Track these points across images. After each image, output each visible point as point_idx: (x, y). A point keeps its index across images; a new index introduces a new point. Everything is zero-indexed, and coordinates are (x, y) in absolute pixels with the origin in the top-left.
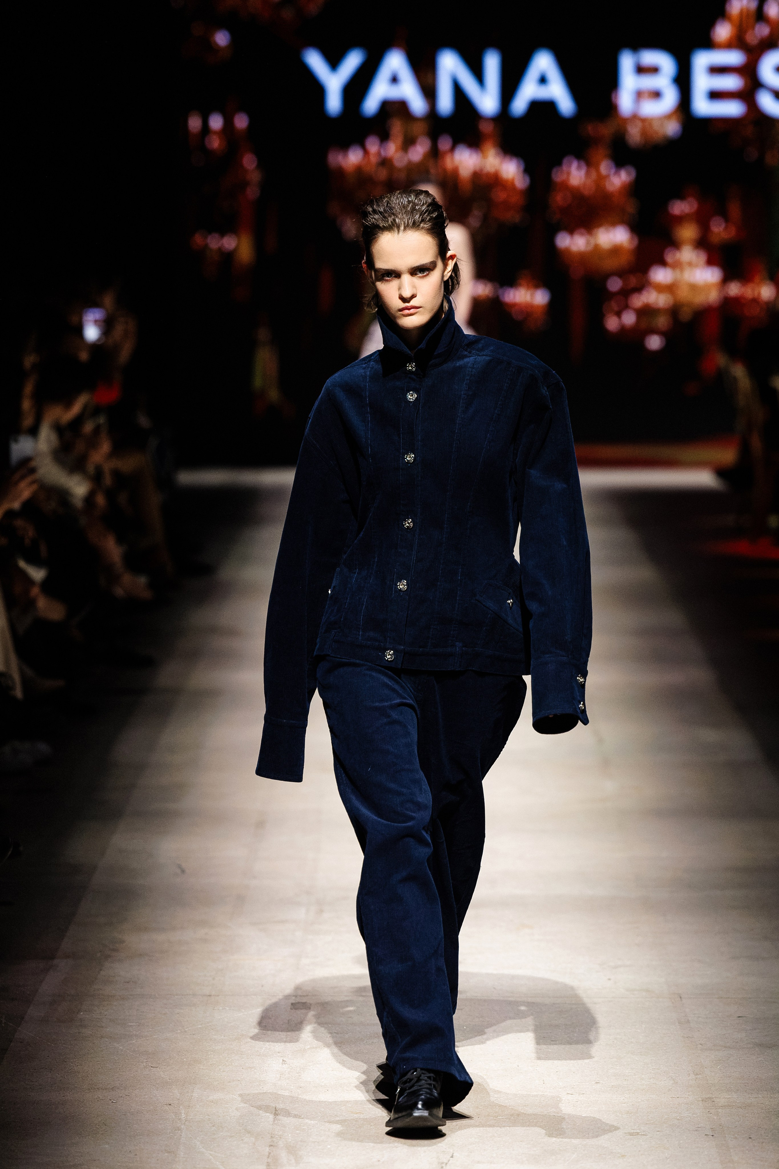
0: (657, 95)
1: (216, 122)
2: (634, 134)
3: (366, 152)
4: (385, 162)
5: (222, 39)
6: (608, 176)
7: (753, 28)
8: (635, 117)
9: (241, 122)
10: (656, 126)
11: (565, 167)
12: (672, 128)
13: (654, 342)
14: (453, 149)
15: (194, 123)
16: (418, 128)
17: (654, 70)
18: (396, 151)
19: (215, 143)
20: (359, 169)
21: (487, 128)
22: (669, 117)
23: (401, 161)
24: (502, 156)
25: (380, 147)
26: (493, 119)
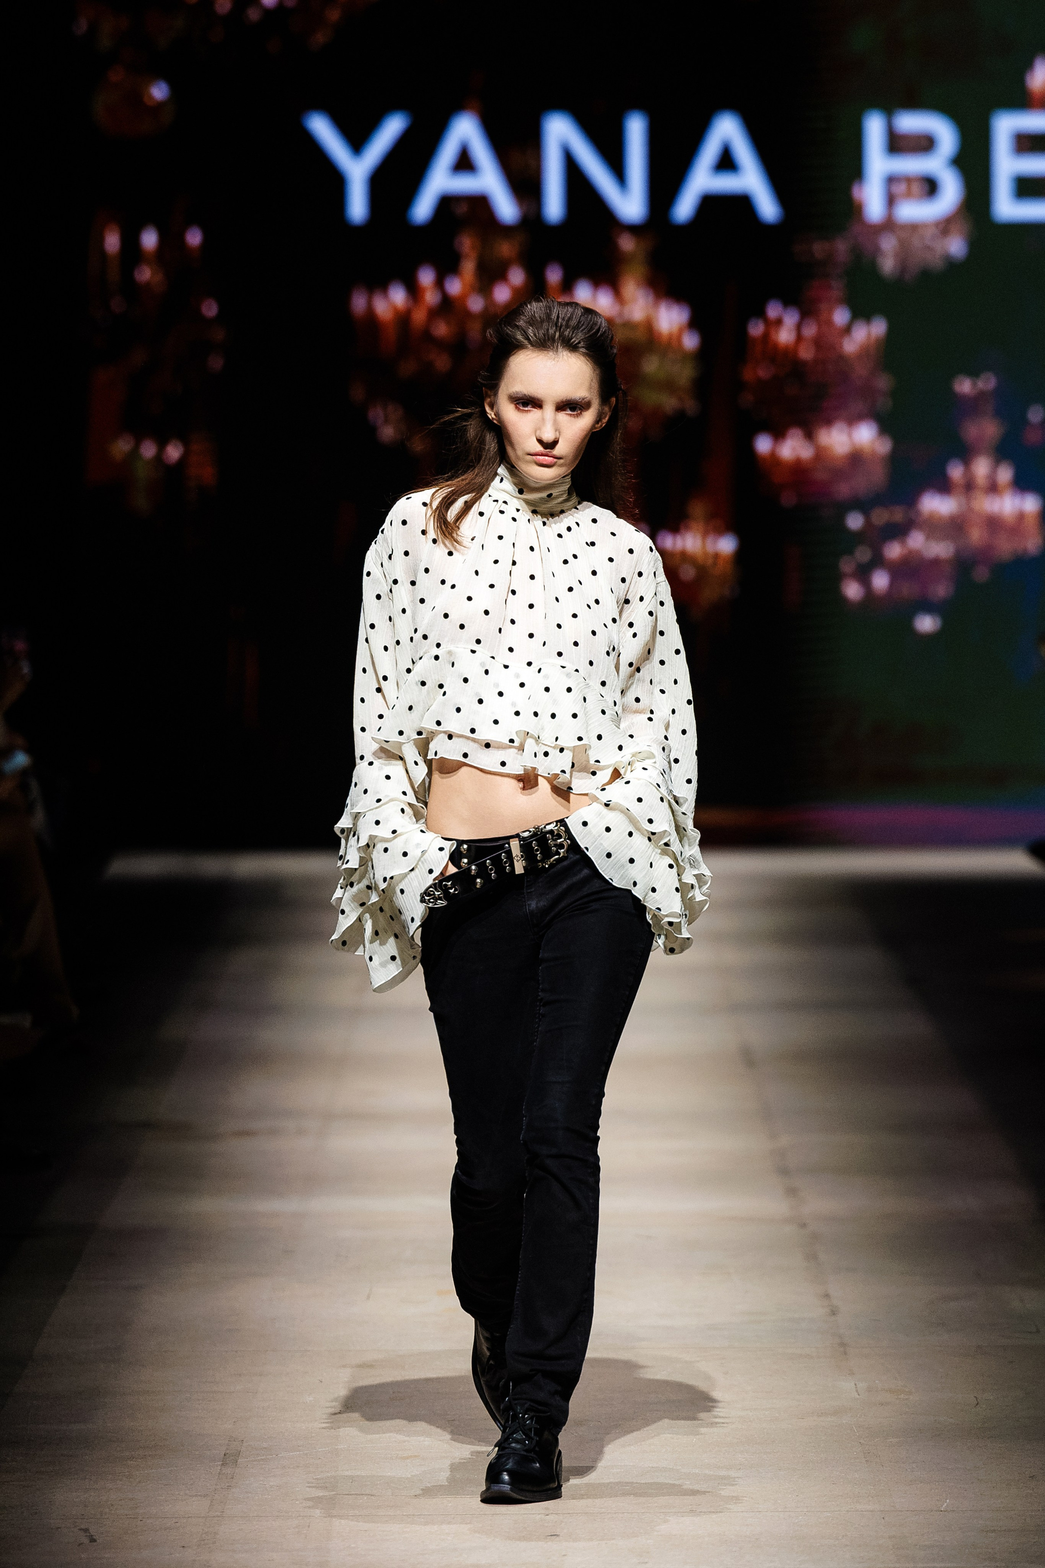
0: (931, 186)
1: (149, 239)
2: (888, 257)
3: (414, 290)
4: (449, 306)
5: (159, 92)
8: (889, 224)
9: (194, 238)
10: (923, 240)
11: (770, 315)
12: (955, 246)
13: (926, 624)
14: (568, 284)
15: (112, 241)
16: (506, 249)
17: (925, 144)
18: (467, 288)
19: (145, 274)
20: (403, 319)
21: (627, 244)
22: (945, 226)
23: (476, 304)
24: (651, 299)
25: (439, 283)
26: (634, 229)
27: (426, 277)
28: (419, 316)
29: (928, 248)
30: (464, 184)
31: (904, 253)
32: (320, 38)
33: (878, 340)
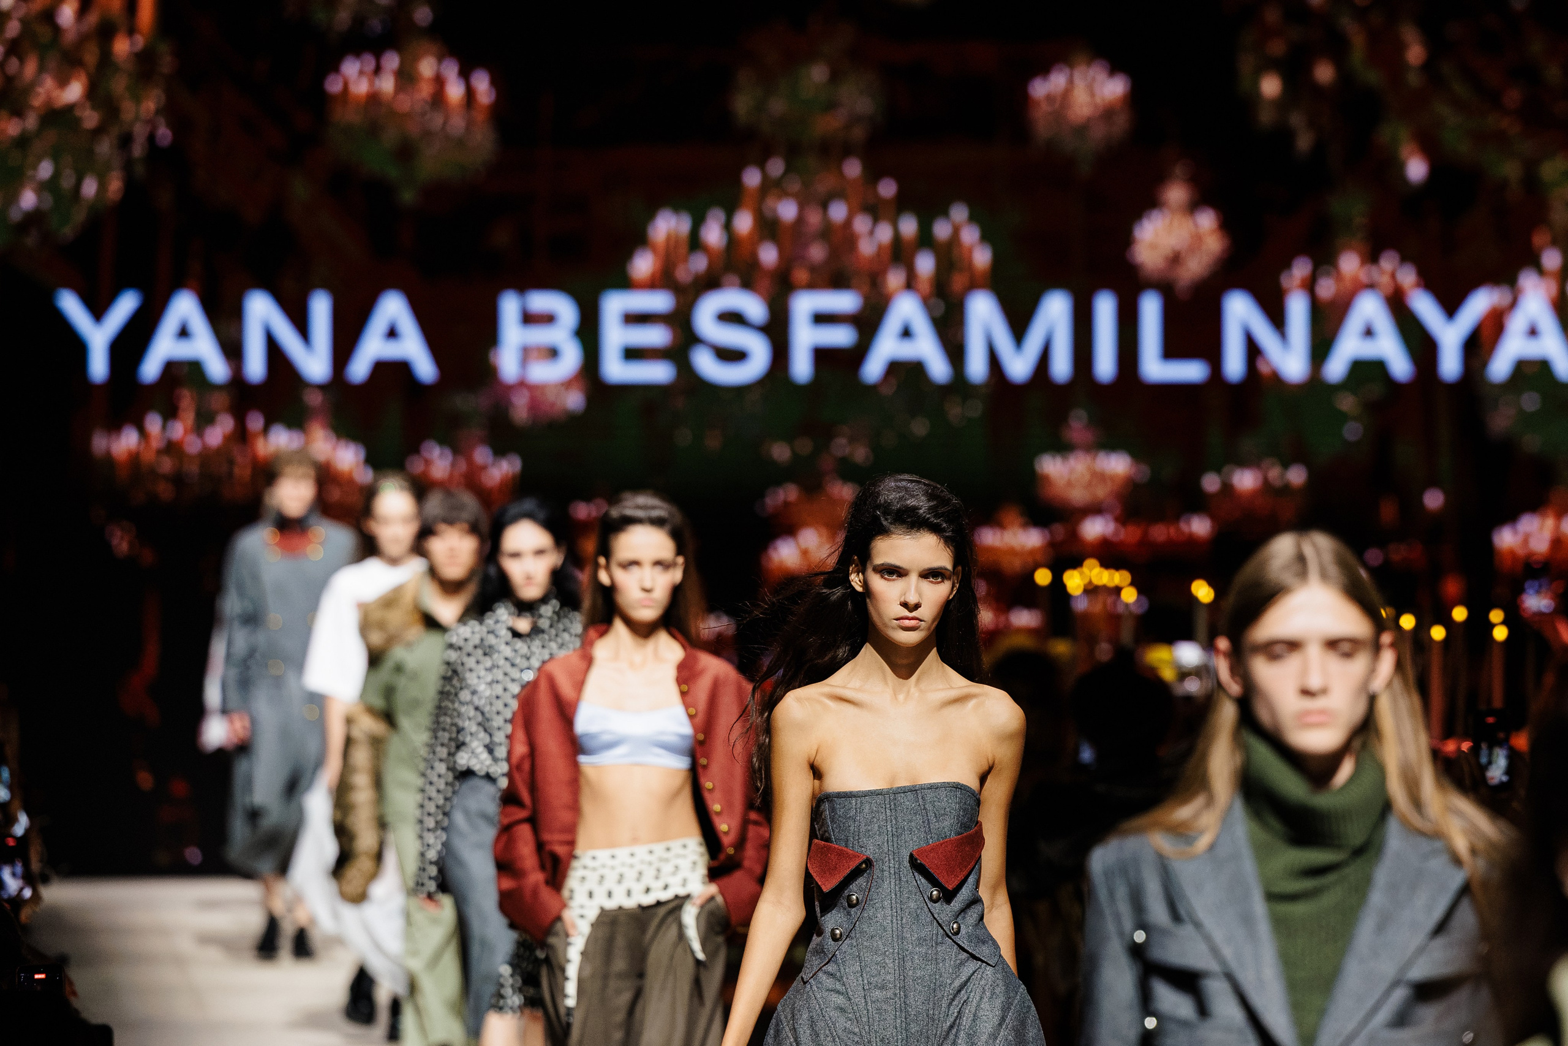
0: (553, 353)
2: (520, 409)
3: (144, 434)
4: (172, 448)
6: (484, 468)
7: (686, 260)
8: (522, 384)
10: (551, 396)
11: (425, 453)
12: (574, 400)
14: (266, 430)
16: (219, 401)
17: (548, 319)
18: (186, 432)
20: (134, 458)
21: (314, 399)
22: (568, 384)
23: (193, 446)
24: (334, 439)
25: (164, 427)
26: (322, 387)
27: (154, 423)
28: (149, 456)
29: (553, 405)
30: (183, 351)
31: (534, 405)
32: (68, 231)
33: (514, 477)
